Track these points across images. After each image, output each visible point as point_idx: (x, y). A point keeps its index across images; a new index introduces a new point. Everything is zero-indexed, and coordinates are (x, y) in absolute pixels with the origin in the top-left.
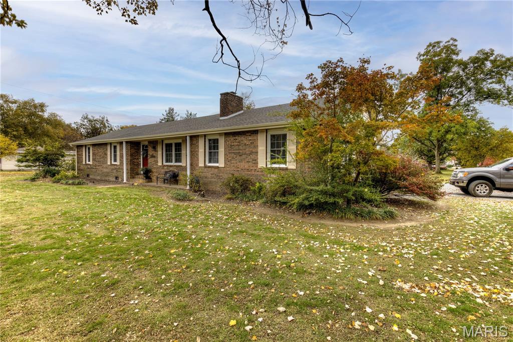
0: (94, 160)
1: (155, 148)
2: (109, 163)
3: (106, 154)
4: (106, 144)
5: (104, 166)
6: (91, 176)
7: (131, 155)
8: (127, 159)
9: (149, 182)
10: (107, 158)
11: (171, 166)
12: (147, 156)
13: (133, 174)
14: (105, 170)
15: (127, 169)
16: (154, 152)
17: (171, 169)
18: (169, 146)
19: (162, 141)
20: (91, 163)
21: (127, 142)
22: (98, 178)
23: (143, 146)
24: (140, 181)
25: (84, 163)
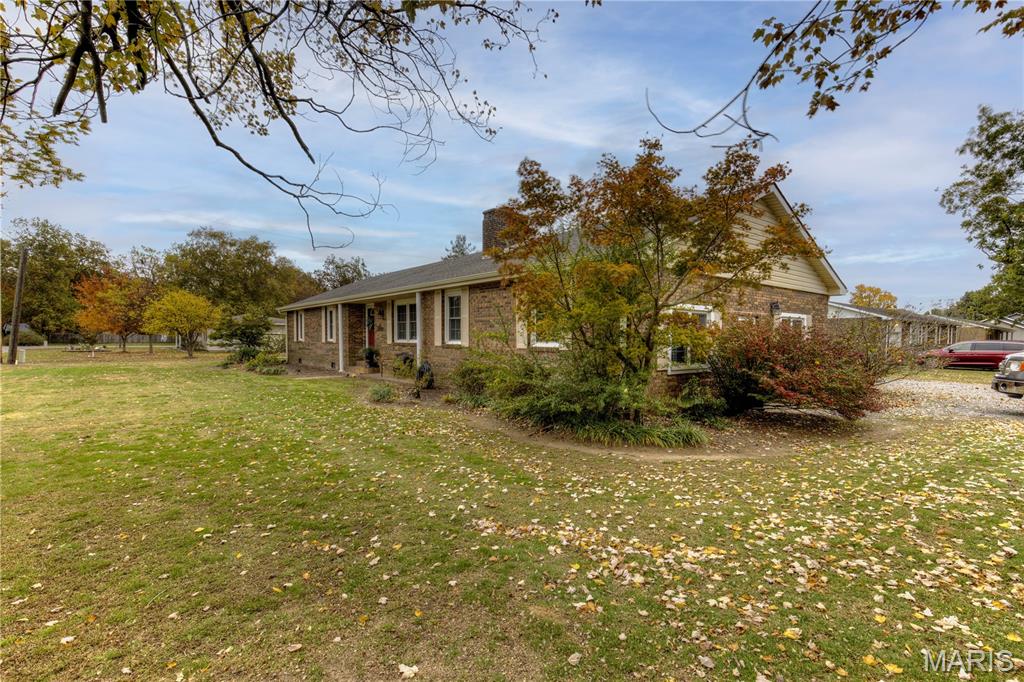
0: (306, 334)
1: (382, 314)
2: (324, 341)
3: (320, 326)
4: (319, 309)
5: (319, 344)
6: (304, 362)
7: (351, 326)
8: (344, 333)
9: (374, 372)
10: (321, 331)
11: (404, 345)
12: (373, 328)
13: (352, 359)
14: (319, 352)
15: (344, 351)
16: (381, 321)
17: (404, 350)
18: (402, 309)
19: (393, 302)
20: (302, 340)
21: (344, 305)
22: (312, 364)
23: (369, 310)
24: (362, 369)
25: (295, 340)
